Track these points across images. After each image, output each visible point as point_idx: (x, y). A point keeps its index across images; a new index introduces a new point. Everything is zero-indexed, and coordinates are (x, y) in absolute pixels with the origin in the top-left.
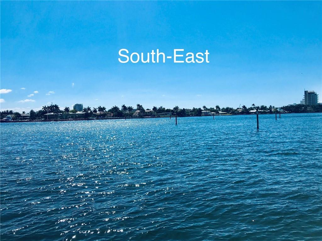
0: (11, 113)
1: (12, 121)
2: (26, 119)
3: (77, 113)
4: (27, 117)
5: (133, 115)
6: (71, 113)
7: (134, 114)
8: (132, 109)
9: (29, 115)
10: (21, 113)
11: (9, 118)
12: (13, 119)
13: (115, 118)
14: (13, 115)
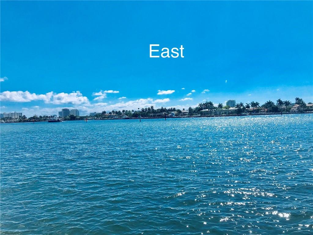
0: (174, 110)
1: (175, 116)
2: (185, 115)
3: (230, 109)
4: (187, 114)
5: (291, 111)
6: (225, 109)
7: (292, 109)
8: (289, 103)
9: (188, 112)
10: (181, 110)
11: (173, 114)
12: (176, 115)
13: (269, 113)
14: (176, 112)
